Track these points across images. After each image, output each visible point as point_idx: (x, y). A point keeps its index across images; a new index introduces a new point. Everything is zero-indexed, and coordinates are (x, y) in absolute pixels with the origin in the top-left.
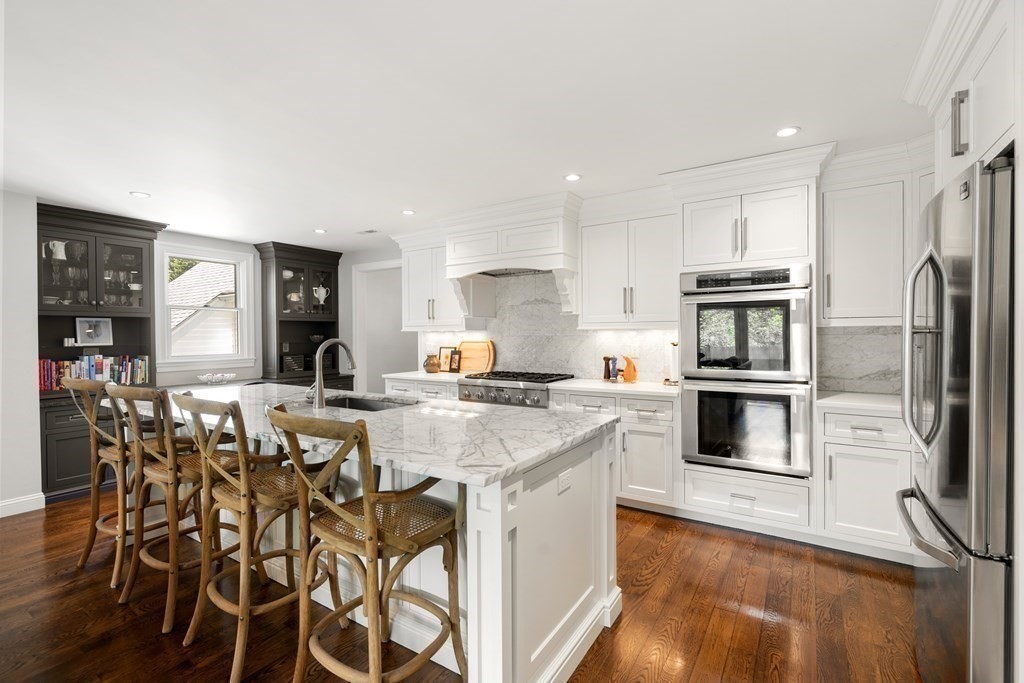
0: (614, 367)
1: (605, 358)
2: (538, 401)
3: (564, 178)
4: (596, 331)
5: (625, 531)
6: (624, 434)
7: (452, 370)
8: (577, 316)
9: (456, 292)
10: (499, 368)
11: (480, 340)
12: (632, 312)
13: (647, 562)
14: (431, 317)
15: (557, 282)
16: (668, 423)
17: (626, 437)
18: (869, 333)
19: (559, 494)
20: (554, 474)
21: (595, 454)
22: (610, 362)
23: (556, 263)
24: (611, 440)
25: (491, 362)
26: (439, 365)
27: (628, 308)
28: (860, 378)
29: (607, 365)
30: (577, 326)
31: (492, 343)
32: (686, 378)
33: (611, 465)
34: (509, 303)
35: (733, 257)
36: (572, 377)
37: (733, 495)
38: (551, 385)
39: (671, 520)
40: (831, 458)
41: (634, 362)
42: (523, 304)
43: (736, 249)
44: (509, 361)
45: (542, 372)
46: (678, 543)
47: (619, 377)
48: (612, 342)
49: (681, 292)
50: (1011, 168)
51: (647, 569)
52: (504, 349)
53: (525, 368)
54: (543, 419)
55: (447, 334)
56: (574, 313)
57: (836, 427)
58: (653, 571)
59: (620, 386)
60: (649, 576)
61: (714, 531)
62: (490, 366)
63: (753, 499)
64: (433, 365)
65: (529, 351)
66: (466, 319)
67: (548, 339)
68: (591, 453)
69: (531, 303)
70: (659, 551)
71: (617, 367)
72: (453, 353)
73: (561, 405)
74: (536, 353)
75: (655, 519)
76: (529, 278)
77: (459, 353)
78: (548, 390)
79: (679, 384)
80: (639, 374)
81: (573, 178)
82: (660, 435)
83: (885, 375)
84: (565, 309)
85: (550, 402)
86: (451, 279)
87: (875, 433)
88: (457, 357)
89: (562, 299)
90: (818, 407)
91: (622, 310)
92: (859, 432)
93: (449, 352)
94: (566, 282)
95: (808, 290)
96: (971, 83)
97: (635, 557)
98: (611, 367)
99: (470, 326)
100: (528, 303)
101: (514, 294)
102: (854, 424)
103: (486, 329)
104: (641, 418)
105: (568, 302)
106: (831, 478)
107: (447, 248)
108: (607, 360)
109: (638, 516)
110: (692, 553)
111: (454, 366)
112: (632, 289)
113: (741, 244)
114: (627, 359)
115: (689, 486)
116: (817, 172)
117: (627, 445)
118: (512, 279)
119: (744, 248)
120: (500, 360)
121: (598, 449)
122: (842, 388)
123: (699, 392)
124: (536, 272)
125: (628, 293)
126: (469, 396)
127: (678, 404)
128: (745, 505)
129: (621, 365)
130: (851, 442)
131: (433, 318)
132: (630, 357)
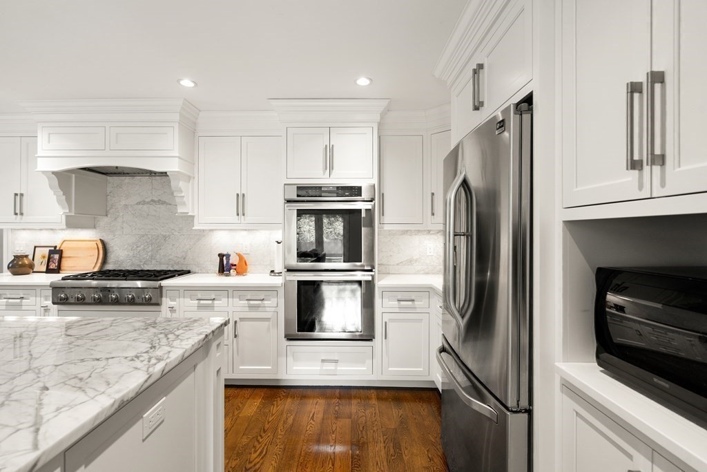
0: (228, 262)
1: (219, 255)
2: (150, 299)
3: (178, 81)
4: (211, 230)
5: (236, 413)
6: (236, 322)
7: (49, 271)
8: (193, 217)
9: (51, 187)
10: (109, 267)
11: (88, 238)
12: (244, 215)
13: (256, 443)
14: (19, 213)
15: (173, 184)
16: (273, 309)
17: (238, 324)
18: (402, 234)
19: (144, 440)
20: (138, 416)
21: (199, 367)
22: (225, 258)
23: (171, 166)
24: (218, 345)
25: (100, 261)
26: (31, 266)
27: (241, 210)
28: (398, 264)
29: (221, 261)
30: (193, 226)
31: (102, 241)
32: (288, 270)
33: (218, 371)
34: (123, 203)
35: (324, 174)
36: (189, 272)
37: (323, 361)
38: (165, 283)
39: (275, 390)
40: (386, 323)
41: (245, 257)
42: (137, 204)
43: (326, 169)
44: (121, 258)
45: (158, 268)
46: (282, 412)
47: (232, 271)
48: (226, 241)
49: (285, 200)
50: (531, 112)
51: (255, 452)
52: (115, 248)
53: (140, 266)
54: (135, 335)
55: (43, 231)
56: (190, 214)
57: (389, 301)
58: (261, 452)
59: (233, 280)
60: (257, 460)
61: (309, 392)
62: (99, 265)
63: (336, 361)
64: (23, 266)
65: (144, 249)
66: (67, 216)
67: (165, 238)
68: (195, 367)
69: (148, 203)
70: (267, 426)
71: (231, 262)
72: (51, 252)
73: (175, 301)
74: (152, 250)
75: (262, 392)
76: (146, 179)
77: (60, 252)
78: (161, 287)
79: (283, 274)
80: (249, 268)
81: (187, 83)
82: (267, 319)
83: (411, 262)
84: (180, 210)
85: (164, 299)
86: (44, 172)
87: (410, 303)
88: (57, 256)
89: (177, 200)
90: (379, 288)
91: (236, 213)
92: (402, 303)
93: (46, 251)
94: (182, 184)
95: (372, 203)
96: (486, 59)
97: (245, 440)
98: (225, 262)
99: (71, 224)
100: (144, 203)
101: (127, 194)
102: (399, 298)
103: (95, 227)
104: (250, 307)
105: (184, 204)
106: (386, 338)
107: (39, 139)
108: (221, 256)
109: (247, 392)
110: (294, 420)
111: (53, 266)
112: (244, 195)
113: (329, 165)
114: (239, 255)
115: (290, 359)
116: (378, 118)
117: (239, 332)
118: (127, 179)
119: (331, 168)
120: (112, 258)
121: (203, 359)
122: (388, 271)
123: (298, 281)
124: (151, 173)
125: (241, 199)
126: (67, 299)
127: (282, 292)
128: (330, 367)
129: (234, 260)
130: (397, 310)
131: (22, 214)
132: (241, 253)
